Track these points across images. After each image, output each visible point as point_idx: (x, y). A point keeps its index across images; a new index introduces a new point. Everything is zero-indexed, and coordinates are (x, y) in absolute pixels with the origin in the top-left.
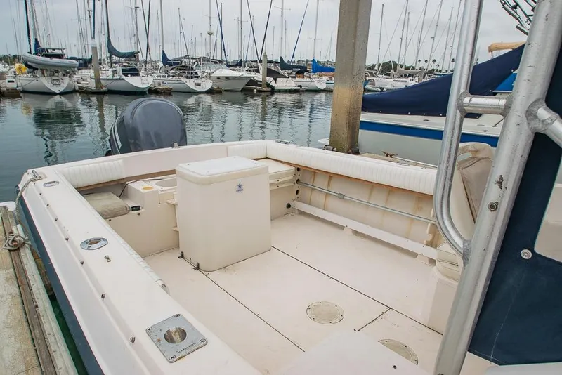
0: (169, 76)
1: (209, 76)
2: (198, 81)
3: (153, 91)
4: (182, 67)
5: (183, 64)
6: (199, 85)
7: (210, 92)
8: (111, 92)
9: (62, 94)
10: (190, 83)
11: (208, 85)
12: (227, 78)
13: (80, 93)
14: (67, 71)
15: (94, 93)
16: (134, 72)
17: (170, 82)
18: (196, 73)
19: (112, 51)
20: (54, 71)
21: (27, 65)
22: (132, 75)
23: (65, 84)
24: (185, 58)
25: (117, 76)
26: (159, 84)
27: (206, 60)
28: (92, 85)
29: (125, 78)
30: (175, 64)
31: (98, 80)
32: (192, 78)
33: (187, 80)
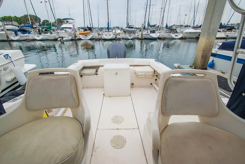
0: (166, 33)
1: (181, 32)
2: (176, 34)
3: (159, 38)
4: (171, 29)
6: (177, 36)
7: (181, 39)
8: (145, 39)
9: (131, 39)
10: (173, 35)
11: (180, 36)
12: (190, 33)
13: (137, 39)
14: (134, 32)
15: (140, 39)
16: (153, 32)
17: (166, 35)
18: (177, 31)
19: (149, 25)
20: (130, 32)
21: (124, 31)
23: (133, 36)
24: (173, 25)
25: (148, 34)
26: (162, 36)
27: (181, 26)
28: (140, 37)
29: (150, 34)
30: (169, 28)
31: (142, 35)
32: (174, 33)
33: (172, 34)
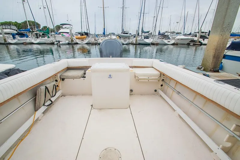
0: (159, 39)
1: (174, 38)
2: (169, 40)
3: (153, 44)
4: (164, 36)
5: (165, 35)
6: (169, 42)
7: (173, 44)
8: (139, 44)
9: (126, 44)
10: (166, 41)
11: (173, 42)
12: (182, 39)
13: (132, 44)
14: (129, 38)
15: (134, 44)
17: (159, 41)
18: (169, 38)
19: (143, 32)
20: (125, 38)
21: (119, 36)
22: (146, 39)
23: (127, 41)
24: (166, 32)
25: (142, 39)
26: (155, 42)
27: (173, 32)
28: (134, 42)
29: (144, 40)
30: (162, 35)
31: (136, 40)
32: (167, 39)
